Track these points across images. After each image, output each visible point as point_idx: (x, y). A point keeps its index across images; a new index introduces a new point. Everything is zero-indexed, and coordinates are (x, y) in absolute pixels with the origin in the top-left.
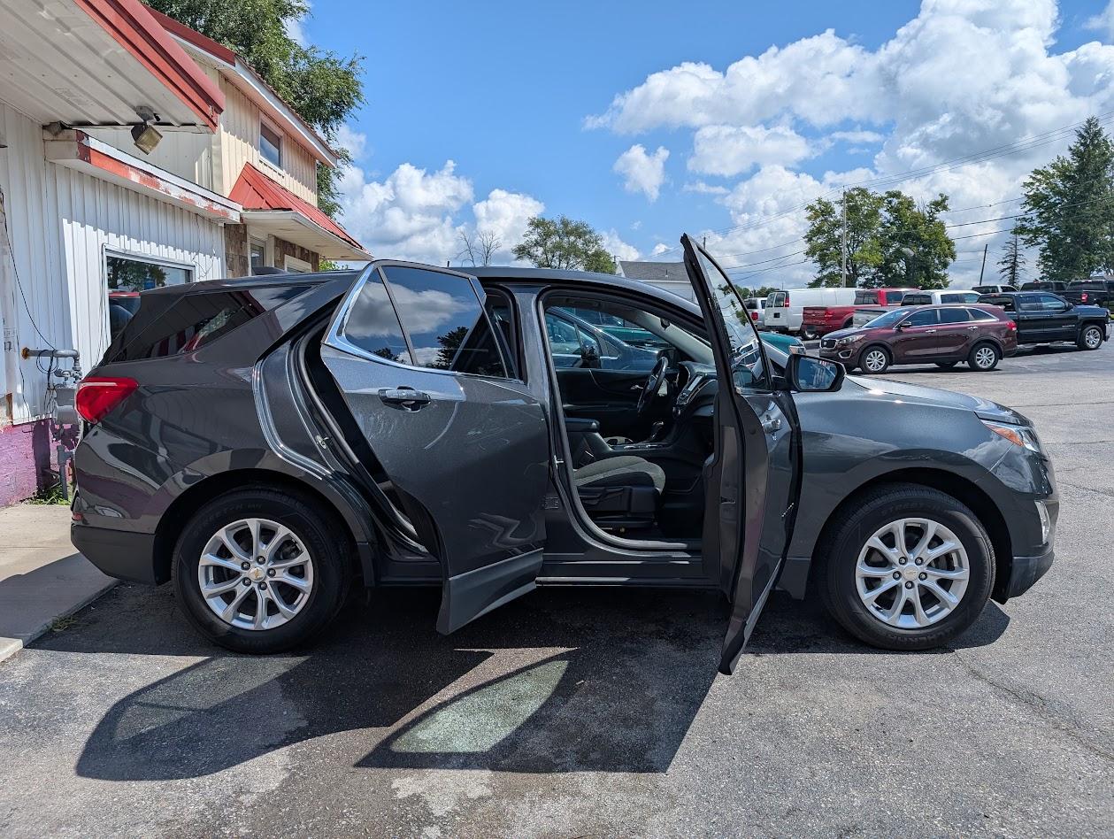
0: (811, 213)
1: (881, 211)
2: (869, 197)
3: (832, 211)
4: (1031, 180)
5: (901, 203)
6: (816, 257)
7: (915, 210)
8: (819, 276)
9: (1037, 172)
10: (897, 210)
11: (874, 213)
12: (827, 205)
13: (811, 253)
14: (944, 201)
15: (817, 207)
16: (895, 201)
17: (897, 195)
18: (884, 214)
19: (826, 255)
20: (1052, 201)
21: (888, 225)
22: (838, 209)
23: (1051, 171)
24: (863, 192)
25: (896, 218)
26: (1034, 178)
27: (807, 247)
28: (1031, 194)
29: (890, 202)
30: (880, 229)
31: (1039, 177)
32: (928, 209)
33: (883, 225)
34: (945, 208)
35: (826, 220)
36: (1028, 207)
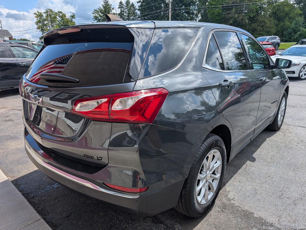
0: (36, 15)
1: (57, 17)
2: (53, 12)
3: (42, 16)
4: (94, 12)
5: (62, 15)
6: (40, 30)
7: (67, 17)
8: (42, 36)
9: (95, 10)
10: (62, 17)
11: (55, 17)
12: (40, 13)
13: (38, 28)
14: (74, 16)
15: (38, 14)
16: (61, 14)
17: (61, 12)
18: (59, 18)
19: (43, 29)
20: (99, 18)
21: (60, 21)
22: (44, 15)
23: (98, 10)
24: (51, 11)
25: (62, 19)
26: (95, 12)
27: (36, 26)
28: (94, 16)
29: (59, 14)
30: (58, 22)
31: (96, 12)
32: (70, 18)
33: (58, 21)
34: (74, 18)
35: (41, 18)
36: (94, 20)
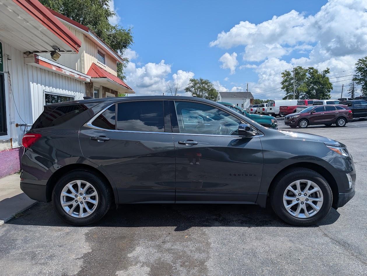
0: (283, 75)
1: (307, 74)
2: (302, 69)
3: (290, 74)
4: (358, 63)
5: (313, 71)
6: (285, 89)
7: (318, 73)
8: (286, 95)
9: (360, 60)
10: (312, 74)
11: (305, 75)
12: (288, 72)
13: (283, 88)
14: (328, 70)
15: (285, 73)
16: (311, 71)
17: (312, 68)
18: (308, 75)
19: (288, 89)
20: (365, 69)
21: (309, 78)
22: (292, 74)
23: (365, 59)
24: (300, 68)
25: (312, 76)
26: (359, 62)
27: (282, 86)
28: (358, 67)
29: (310, 71)
30: (307, 80)
31: (361, 61)
32: (323, 73)
33: (307, 78)
34: (329, 72)
35: (288, 77)
36: (357, 72)
